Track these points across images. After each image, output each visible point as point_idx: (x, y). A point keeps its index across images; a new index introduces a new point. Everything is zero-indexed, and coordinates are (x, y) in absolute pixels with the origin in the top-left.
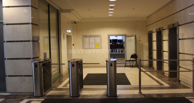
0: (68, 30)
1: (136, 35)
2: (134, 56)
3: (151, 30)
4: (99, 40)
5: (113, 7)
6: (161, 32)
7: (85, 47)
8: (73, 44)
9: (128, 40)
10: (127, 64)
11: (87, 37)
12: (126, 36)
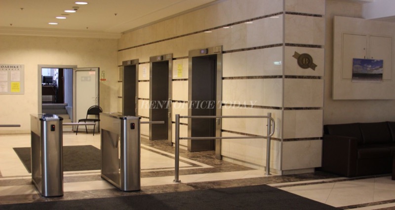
1: (99, 68)
2: (95, 111)
3: (133, 58)
4: (19, 75)
5: (78, 7)
6: (167, 62)
9: (82, 77)
10: (80, 127)
12: (77, 69)
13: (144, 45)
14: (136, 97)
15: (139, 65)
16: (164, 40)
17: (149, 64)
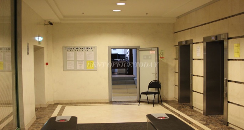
0: (36, 36)
1: (158, 48)
2: (155, 85)
3: (188, 38)
4: (93, 55)
7: (69, 68)
8: (45, 62)
9: (144, 56)
11: (71, 50)
12: (140, 49)
13: (197, 26)
14: (191, 73)
15: (193, 45)
16: (217, 21)
17: (203, 44)
